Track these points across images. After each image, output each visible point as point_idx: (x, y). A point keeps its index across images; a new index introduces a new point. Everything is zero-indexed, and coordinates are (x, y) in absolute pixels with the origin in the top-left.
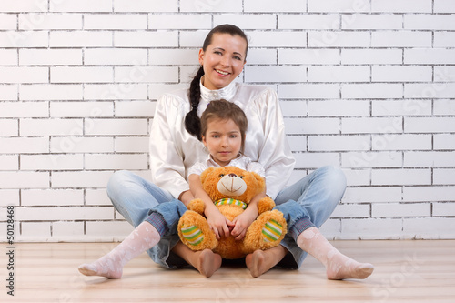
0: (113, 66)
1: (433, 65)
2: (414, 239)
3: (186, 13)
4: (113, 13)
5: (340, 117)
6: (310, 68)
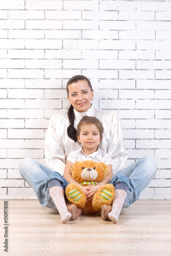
0: (25, 99)
4: (25, 69)
5: (154, 129)
6: (137, 101)
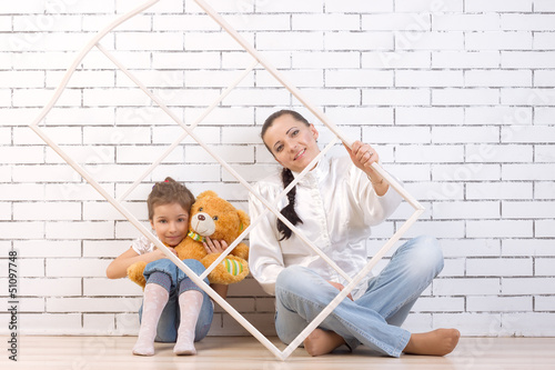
0: (184, 145)
1: (533, 144)
2: (514, 336)
3: (262, 88)
4: (184, 88)
5: (431, 201)
6: (398, 147)
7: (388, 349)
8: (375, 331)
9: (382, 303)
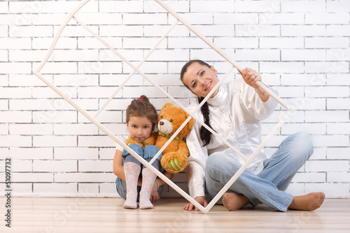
6: (283, 75)
7: (279, 206)
8: (270, 194)
9: (274, 176)
